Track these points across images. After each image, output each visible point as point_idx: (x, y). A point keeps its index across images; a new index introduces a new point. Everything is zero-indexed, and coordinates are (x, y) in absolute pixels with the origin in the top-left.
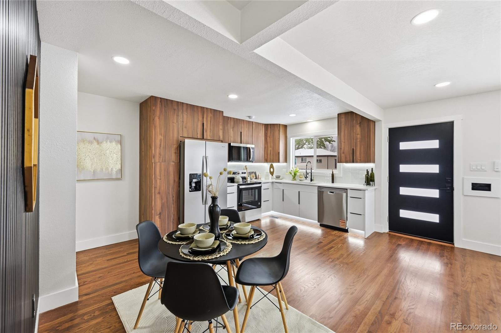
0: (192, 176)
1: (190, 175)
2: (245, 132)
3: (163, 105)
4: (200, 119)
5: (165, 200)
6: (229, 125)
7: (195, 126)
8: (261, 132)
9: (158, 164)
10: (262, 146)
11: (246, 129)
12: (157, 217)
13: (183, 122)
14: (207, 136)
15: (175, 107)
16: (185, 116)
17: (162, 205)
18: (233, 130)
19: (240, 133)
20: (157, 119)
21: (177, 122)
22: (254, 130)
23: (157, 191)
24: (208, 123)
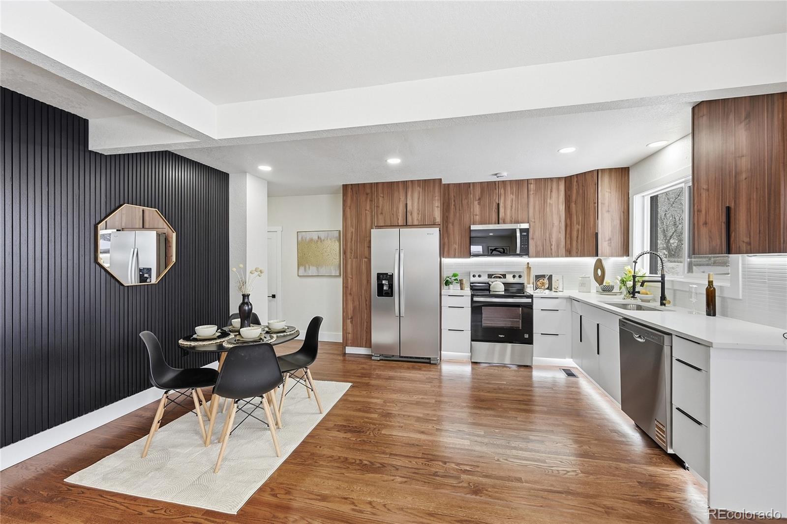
0: (380, 276)
1: (378, 274)
2: (508, 203)
3: (354, 192)
4: (403, 198)
5: (357, 303)
6: (472, 196)
7: (395, 210)
8: (554, 194)
9: (349, 261)
10: (556, 223)
11: (510, 197)
12: (349, 321)
13: (378, 207)
14: (412, 219)
15: (368, 191)
16: (381, 199)
17: (354, 308)
18: (479, 204)
19: (495, 206)
20: (348, 209)
21: (371, 208)
22: (532, 195)
23: (349, 292)
24: (414, 202)
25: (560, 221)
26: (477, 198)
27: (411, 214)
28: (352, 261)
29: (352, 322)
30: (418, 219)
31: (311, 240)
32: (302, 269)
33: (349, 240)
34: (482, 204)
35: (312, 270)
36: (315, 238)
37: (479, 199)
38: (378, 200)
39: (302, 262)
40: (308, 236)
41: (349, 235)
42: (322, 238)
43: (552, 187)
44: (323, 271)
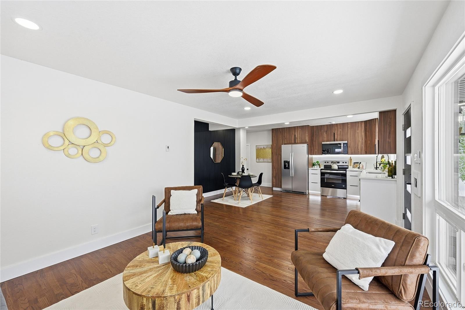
0: (285, 162)
1: (284, 161)
2: (338, 132)
3: (276, 131)
4: (294, 133)
5: (277, 172)
6: (323, 130)
7: (291, 137)
8: (360, 129)
9: (274, 156)
10: (360, 140)
11: (340, 130)
12: (274, 178)
13: (284, 136)
14: (298, 141)
15: (281, 131)
16: (286, 134)
17: (276, 173)
18: (326, 133)
19: (333, 134)
20: (274, 138)
21: (282, 137)
22: (349, 129)
23: (274, 167)
24: (298, 134)
25: (362, 139)
26: (325, 131)
27: (297, 139)
28: (275, 157)
29: (275, 179)
30: (299, 141)
31: (261, 148)
32: (258, 159)
33: (274, 149)
34: (327, 133)
35: (261, 160)
36: (262, 147)
37: (326, 131)
38: (285, 134)
39: (258, 157)
40: (260, 147)
41: (274, 147)
42: (265, 148)
43: (358, 126)
44: (265, 160)
